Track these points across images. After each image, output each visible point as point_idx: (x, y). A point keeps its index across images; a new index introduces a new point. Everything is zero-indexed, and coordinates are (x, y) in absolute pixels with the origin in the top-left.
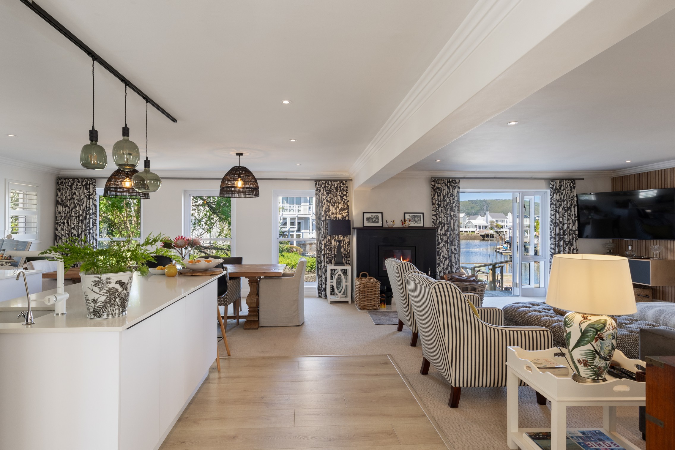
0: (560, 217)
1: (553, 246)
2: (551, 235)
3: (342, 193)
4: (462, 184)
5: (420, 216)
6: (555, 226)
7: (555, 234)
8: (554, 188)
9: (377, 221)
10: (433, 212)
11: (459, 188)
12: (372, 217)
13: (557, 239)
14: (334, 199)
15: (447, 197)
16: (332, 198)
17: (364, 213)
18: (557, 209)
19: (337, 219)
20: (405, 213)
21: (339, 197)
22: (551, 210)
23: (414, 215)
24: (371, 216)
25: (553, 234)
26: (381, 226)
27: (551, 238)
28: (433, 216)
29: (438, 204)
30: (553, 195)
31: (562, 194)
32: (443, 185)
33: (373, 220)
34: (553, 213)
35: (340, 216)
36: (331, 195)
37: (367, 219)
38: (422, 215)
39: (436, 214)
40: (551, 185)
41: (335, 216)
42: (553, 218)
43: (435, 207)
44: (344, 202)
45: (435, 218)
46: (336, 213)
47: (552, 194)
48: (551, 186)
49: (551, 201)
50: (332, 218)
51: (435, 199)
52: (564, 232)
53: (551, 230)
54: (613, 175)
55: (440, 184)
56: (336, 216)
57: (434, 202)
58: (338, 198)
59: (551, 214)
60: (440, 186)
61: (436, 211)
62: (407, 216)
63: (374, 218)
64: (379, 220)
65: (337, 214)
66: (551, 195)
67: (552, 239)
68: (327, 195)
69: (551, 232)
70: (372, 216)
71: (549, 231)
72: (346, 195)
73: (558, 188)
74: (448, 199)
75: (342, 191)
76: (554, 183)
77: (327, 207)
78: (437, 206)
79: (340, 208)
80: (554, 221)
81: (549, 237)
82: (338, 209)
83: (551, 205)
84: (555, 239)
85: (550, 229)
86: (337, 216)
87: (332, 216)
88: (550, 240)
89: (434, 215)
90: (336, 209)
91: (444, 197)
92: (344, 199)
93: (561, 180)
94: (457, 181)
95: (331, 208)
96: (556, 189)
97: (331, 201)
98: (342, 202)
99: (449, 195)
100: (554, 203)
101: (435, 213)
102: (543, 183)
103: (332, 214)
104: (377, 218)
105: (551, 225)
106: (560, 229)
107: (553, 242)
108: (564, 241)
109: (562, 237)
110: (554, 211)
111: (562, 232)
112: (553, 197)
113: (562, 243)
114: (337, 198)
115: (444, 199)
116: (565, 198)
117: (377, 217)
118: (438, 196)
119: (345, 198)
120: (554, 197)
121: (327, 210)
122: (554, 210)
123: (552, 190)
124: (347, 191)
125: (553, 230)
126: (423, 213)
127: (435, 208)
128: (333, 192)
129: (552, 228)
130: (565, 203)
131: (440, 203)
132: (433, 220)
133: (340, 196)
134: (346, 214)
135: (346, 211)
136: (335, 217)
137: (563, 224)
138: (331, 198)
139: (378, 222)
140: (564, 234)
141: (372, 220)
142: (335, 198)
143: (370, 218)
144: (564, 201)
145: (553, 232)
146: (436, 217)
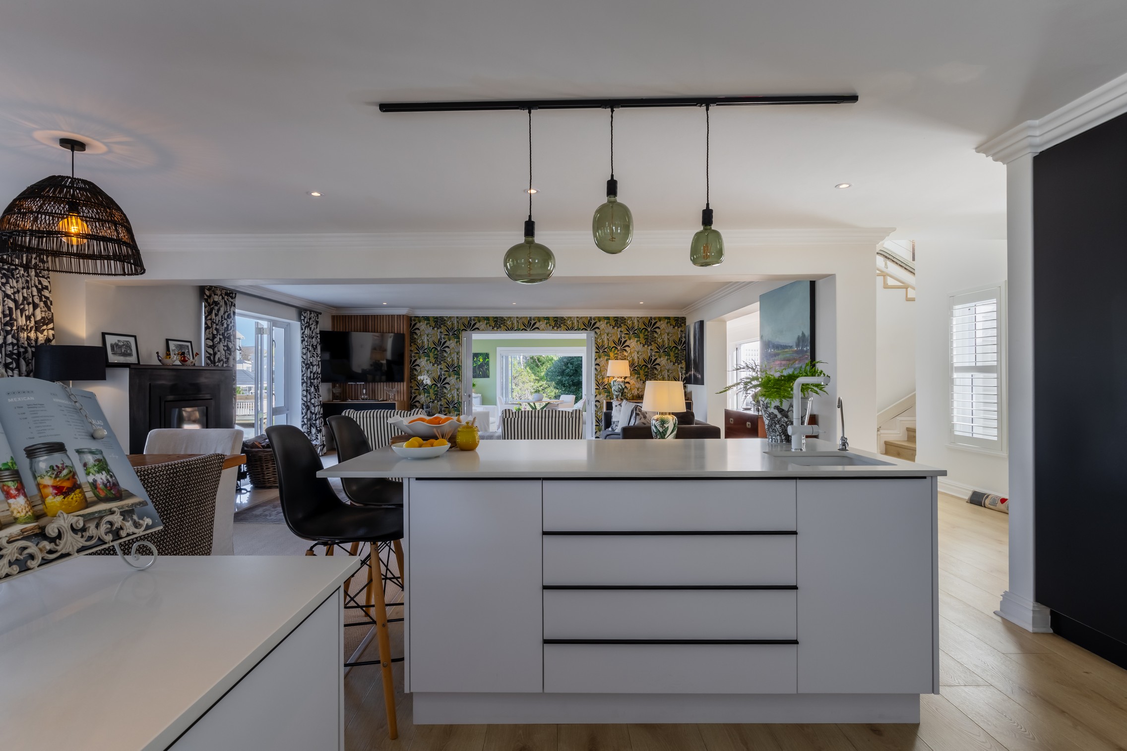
0: (311, 357)
1: (305, 393)
2: (303, 379)
3: (40, 283)
4: (238, 301)
5: (188, 346)
6: (307, 369)
7: (306, 379)
8: (306, 320)
9: (128, 351)
10: (208, 340)
11: (234, 306)
12: (120, 344)
13: (309, 384)
14: (22, 294)
15: (225, 319)
16: (18, 292)
17: (104, 334)
18: (309, 347)
19: (33, 342)
20: (167, 341)
21: (34, 289)
22: (303, 348)
23: (180, 345)
24: (117, 342)
25: (305, 378)
26: (137, 362)
27: (303, 383)
28: (208, 347)
29: (216, 329)
30: (305, 329)
31: (310, 329)
32: (221, 297)
33: (123, 351)
34: (305, 351)
35: (41, 338)
36: (13, 282)
37: (112, 346)
38: (189, 344)
39: (213, 345)
40: (302, 316)
41: (28, 336)
42: (305, 358)
43: (210, 333)
44: (45, 303)
45: (211, 351)
46: (29, 328)
47: (303, 327)
48: (303, 318)
49: (303, 337)
50: (22, 340)
51: (211, 319)
52: (314, 374)
53: (303, 373)
54: (335, 313)
55: (217, 295)
56: (29, 334)
57: (210, 325)
58: (32, 292)
59: (303, 353)
60: (216, 298)
61: (212, 340)
62: (172, 345)
63: (123, 345)
64: (131, 350)
65: (33, 332)
66: (302, 329)
67: (305, 384)
68: (4, 280)
69: (303, 375)
70: (119, 341)
71: (300, 374)
72: (46, 288)
73: (308, 321)
74: (225, 322)
75: (40, 277)
76: (306, 314)
77: (7, 312)
78: (215, 332)
79: (39, 318)
80: (306, 362)
81: (301, 381)
82: (32, 319)
83: (302, 341)
84: (307, 383)
85: (302, 371)
86: (32, 335)
87: (21, 335)
88: (302, 385)
89: (210, 347)
90: (28, 318)
91: (222, 317)
92: (44, 296)
93: (311, 312)
94: (234, 295)
95: (16, 314)
96: (307, 322)
97: (17, 298)
98: (42, 304)
99: (227, 314)
100: (306, 339)
101: (211, 344)
102: (294, 313)
103: (21, 329)
104: (128, 346)
105: (303, 367)
106: (311, 372)
107: (305, 388)
108: (314, 387)
109: (312, 381)
110: (306, 349)
111: (312, 374)
112: (304, 332)
113: (312, 389)
114: (30, 291)
115: (222, 321)
116: (313, 335)
117: (128, 344)
118: (216, 315)
119: (46, 293)
120: (306, 332)
121: (8, 319)
122: (306, 347)
123: (303, 322)
124: (49, 280)
125: (305, 373)
126: (191, 342)
127: (211, 335)
128: (18, 276)
129: (304, 371)
130: (314, 339)
131: (218, 327)
132: (209, 355)
133: (36, 287)
134: (51, 332)
135: (51, 326)
136: (28, 338)
137: (313, 366)
138: (16, 290)
139: (130, 355)
140: (314, 379)
141: (121, 351)
142: (25, 290)
143: (117, 345)
144: (312, 338)
145: (305, 375)
146: (213, 350)
